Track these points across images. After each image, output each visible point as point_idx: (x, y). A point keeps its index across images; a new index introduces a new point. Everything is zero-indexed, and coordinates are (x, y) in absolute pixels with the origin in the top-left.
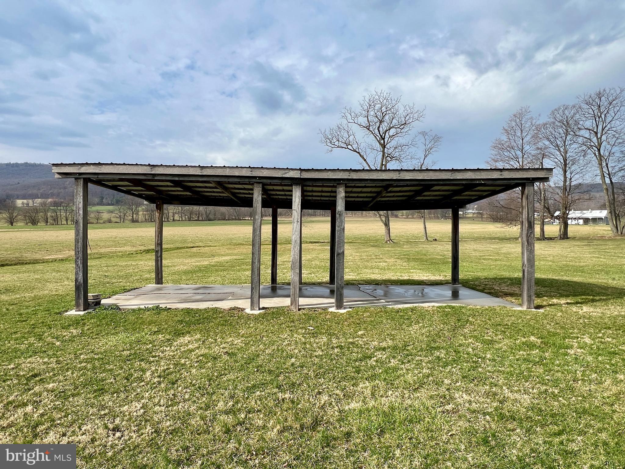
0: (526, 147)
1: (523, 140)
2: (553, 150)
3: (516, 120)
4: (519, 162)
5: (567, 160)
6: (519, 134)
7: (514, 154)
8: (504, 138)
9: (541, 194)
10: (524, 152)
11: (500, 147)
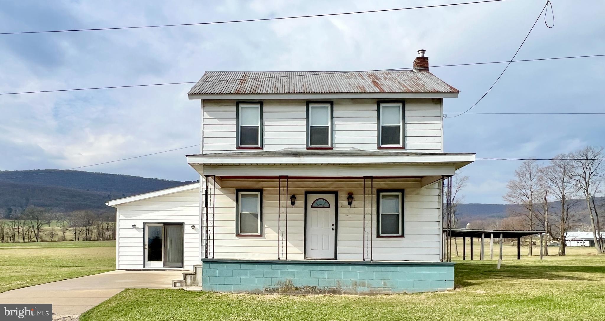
0: (534, 188)
1: (531, 181)
2: (554, 187)
3: (526, 167)
4: (528, 198)
5: (564, 195)
6: (528, 176)
7: (524, 191)
8: (517, 179)
9: (545, 222)
10: (532, 191)
11: (515, 187)
